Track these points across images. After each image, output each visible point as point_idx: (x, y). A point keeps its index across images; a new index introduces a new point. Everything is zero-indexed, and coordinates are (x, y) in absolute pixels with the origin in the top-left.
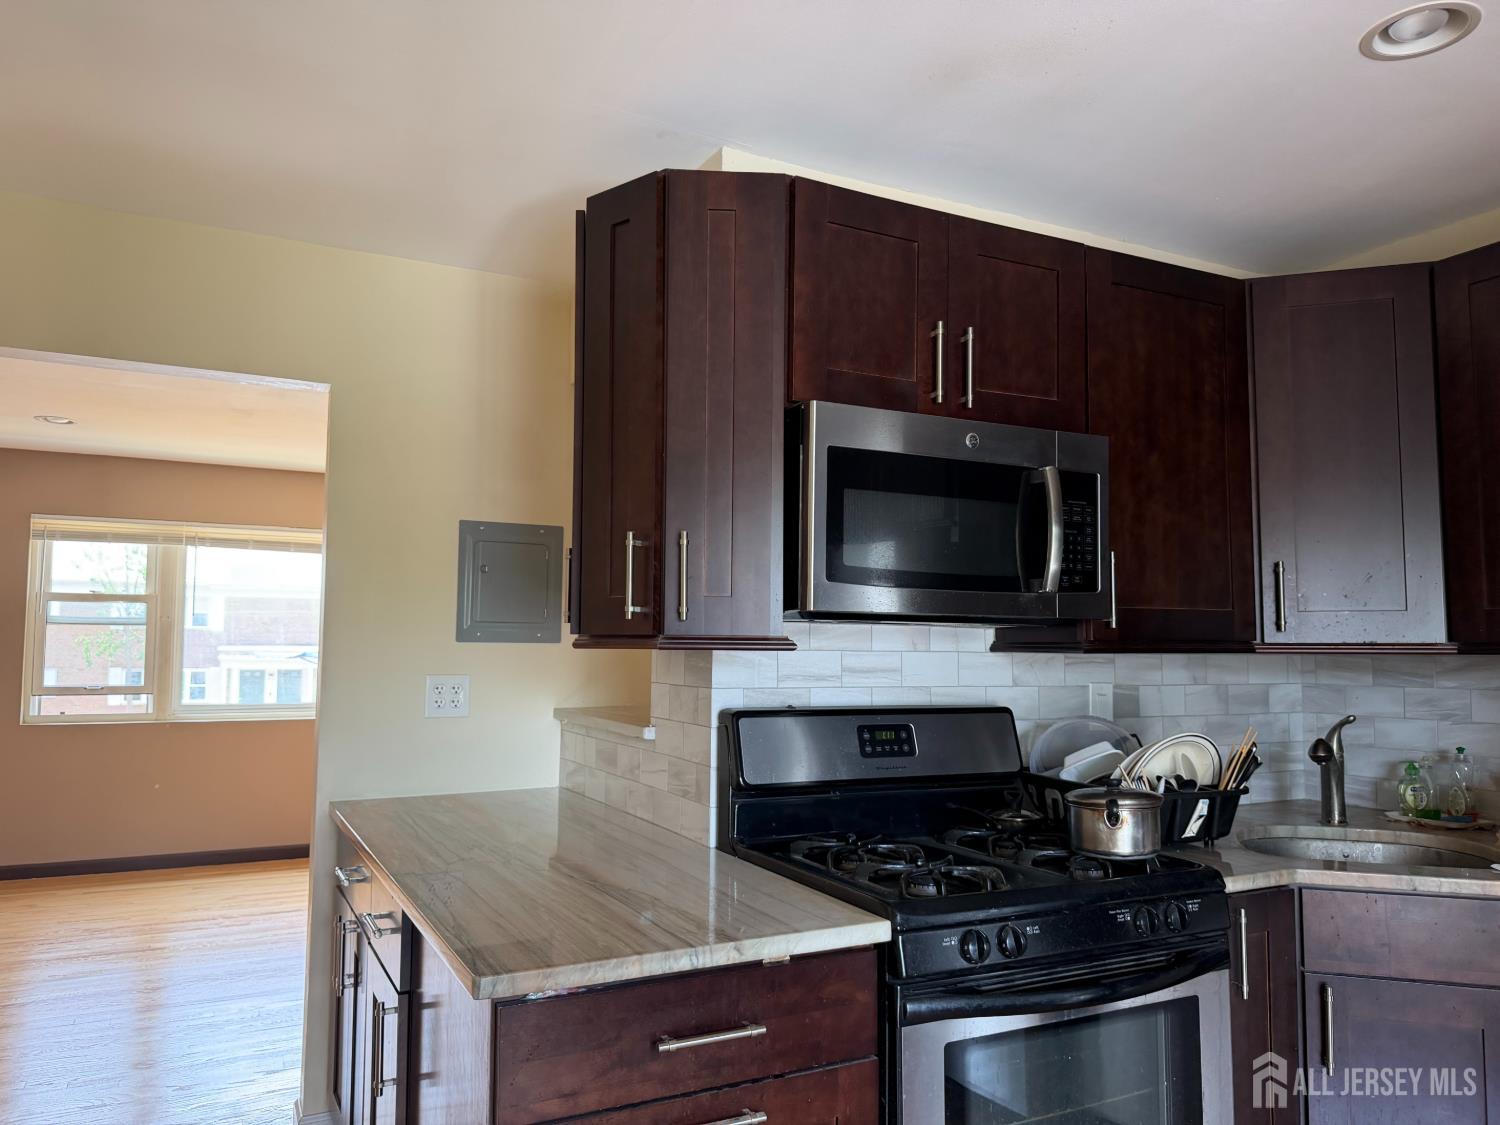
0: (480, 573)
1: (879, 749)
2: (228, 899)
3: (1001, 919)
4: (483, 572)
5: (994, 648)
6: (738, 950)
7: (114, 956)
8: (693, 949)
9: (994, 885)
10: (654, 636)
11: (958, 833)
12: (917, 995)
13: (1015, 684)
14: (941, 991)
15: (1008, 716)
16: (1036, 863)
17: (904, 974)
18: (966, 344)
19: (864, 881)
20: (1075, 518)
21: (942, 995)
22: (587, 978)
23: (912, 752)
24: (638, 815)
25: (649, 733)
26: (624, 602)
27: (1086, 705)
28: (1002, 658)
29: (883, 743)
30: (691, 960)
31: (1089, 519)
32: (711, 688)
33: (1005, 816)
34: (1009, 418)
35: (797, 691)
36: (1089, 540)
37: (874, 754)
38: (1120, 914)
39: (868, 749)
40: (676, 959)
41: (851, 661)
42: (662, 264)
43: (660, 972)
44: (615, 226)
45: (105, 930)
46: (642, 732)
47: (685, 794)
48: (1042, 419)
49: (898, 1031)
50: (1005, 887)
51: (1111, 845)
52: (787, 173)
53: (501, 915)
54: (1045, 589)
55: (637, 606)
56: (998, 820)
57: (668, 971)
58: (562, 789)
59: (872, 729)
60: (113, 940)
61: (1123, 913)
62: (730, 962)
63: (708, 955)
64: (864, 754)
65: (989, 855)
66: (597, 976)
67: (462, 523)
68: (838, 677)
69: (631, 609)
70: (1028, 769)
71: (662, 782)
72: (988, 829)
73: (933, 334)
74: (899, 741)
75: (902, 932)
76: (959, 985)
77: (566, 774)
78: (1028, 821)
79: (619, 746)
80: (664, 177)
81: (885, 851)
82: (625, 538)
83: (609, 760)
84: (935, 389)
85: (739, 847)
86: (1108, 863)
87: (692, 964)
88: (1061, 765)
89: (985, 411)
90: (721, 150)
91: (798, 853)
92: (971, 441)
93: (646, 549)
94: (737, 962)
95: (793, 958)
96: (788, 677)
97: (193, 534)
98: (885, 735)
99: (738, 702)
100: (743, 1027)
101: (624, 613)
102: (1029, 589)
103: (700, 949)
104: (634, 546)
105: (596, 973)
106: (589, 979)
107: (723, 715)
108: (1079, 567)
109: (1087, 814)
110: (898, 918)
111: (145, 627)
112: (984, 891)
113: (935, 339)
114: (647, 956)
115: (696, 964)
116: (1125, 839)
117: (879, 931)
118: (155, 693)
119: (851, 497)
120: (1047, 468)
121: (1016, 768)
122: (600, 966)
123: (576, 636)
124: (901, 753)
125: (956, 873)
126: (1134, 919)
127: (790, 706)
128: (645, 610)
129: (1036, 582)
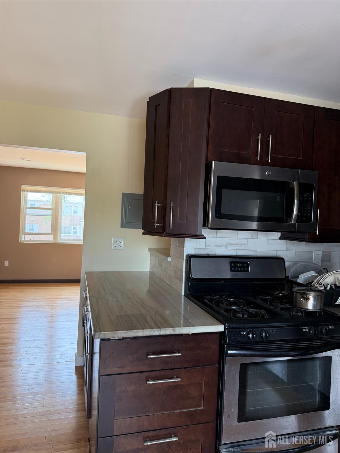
0: (128, 208)
1: (237, 269)
2: (71, 293)
3: (262, 327)
4: (129, 208)
5: (280, 238)
6: (174, 330)
7: (39, 307)
8: (160, 329)
9: (262, 316)
10: (163, 233)
11: (260, 297)
12: (231, 348)
13: (287, 250)
14: (239, 348)
15: (283, 260)
16: (282, 309)
17: (227, 342)
18: (269, 141)
19: (222, 311)
20: (305, 198)
21: (240, 349)
22: (126, 335)
23: (248, 270)
24: (167, 282)
25: (169, 259)
26: (154, 223)
27: (312, 258)
28: (283, 242)
29: (238, 267)
30: (159, 332)
31: (310, 199)
32: (184, 248)
33: (276, 293)
34: (284, 166)
35: (212, 250)
36: (309, 206)
37: (235, 271)
38: (304, 329)
39: (233, 269)
40: (154, 332)
41: (230, 241)
42: (169, 117)
43: (149, 335)
44: (157, 106)
45: (38, 299)
46: (167, 259)
47: (177, 278)
48: (295, 165)
49: (225, 358)
50: (267, 317)
51: (305, 306)
52: (209, 87)
53: (112, 313)
54: (292, 222)
55: (158, 223)
56: (273, 294)
57: (151, 335)
58: (150, 272)
59: (235, 263)
60: (40, 302)
61: (306, 328)
62: (171, 334)
63: (164, 331)
64: (231, 270)
65: (268, 305)
66: (130, 335)
67: (123, 193)
68: (225, 246)
69: (156, 225)
70: (288, 277)
71: (172, 274)
72: (271, 296)
73: (257, 138)
74: (244, 267)
75: (227, 329)
76: (246, 346)
77: (151, 268)
78: (284, 295)
79: (163, 262)
80: (171, 90)
81: (232, 302)
82: (155, 203)
83: (160, 265)
84: (257, 156)
85: (190, 296)
86: (303, 311)
87: (159, 333)
88: (298, 277)
89: (275, 163)
90: (194, 79)
91: (206, 299)
92: (268, 173)
93: (162, 206)
94: (173, 334)
95: (192, 334)
96: (209, 245)
97: (64, 191)
98: (239, 265)
99: (192, 252)
100: (174, 353)
101: (154, 226)
102: (287, 222)
103: (162, 329)
104: (158, 206)
105: (129, 334)
106: (127, 335)
107: (187, 256)
108: (305, 214)
109: (298, 295)
110: (227, 324)
111: (51, 217)
112: (258, 318)
113: (258, 139)
114: (145, 330)
115: (160, 333)
116: (310, 305)
117: (220, 328)
118: (54, 235)
119: (224, 191)
120: (295, 182)
121: (284, 277)
122: (131, 332)
123: (143, 231)
124: (244, 271)
125: (250, 311)
126: (309, 330)
127: (208, 255)
128: (161, 225)
129: (289, 220)
